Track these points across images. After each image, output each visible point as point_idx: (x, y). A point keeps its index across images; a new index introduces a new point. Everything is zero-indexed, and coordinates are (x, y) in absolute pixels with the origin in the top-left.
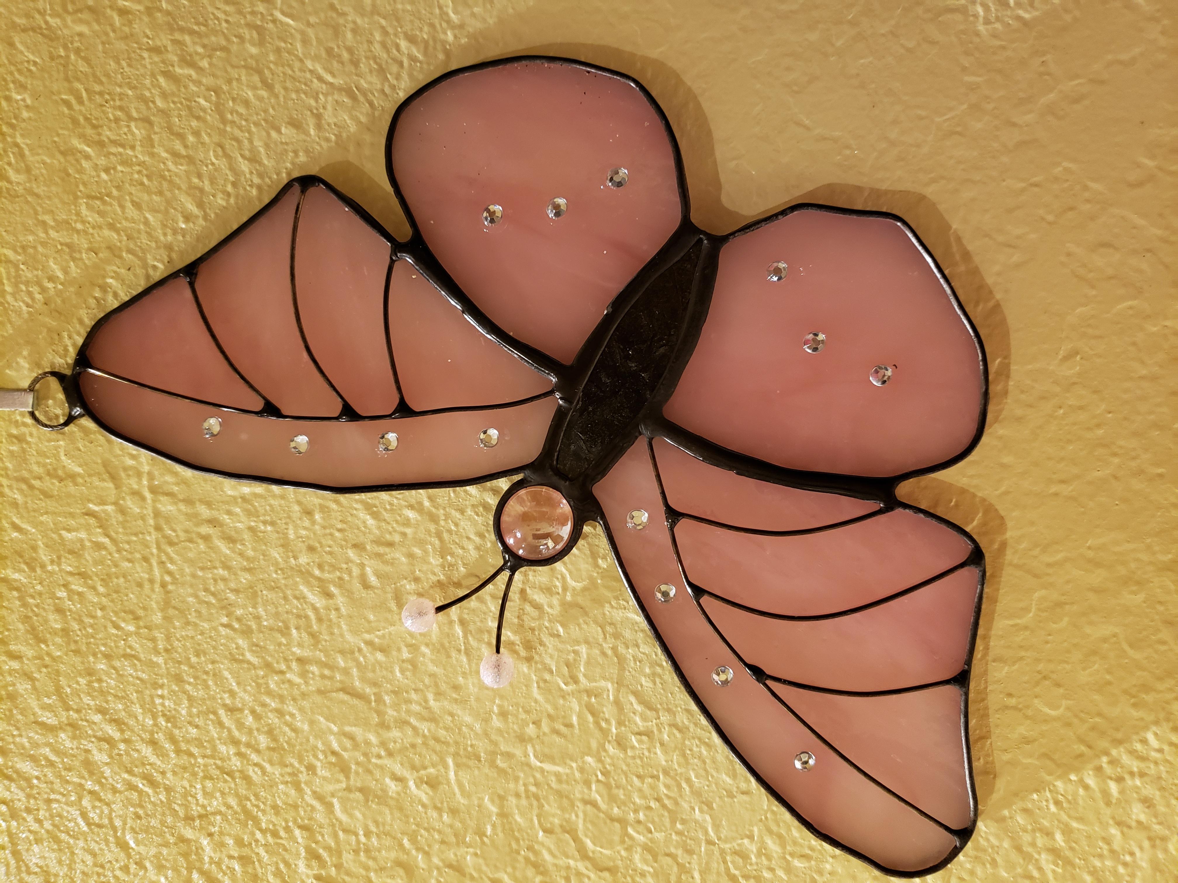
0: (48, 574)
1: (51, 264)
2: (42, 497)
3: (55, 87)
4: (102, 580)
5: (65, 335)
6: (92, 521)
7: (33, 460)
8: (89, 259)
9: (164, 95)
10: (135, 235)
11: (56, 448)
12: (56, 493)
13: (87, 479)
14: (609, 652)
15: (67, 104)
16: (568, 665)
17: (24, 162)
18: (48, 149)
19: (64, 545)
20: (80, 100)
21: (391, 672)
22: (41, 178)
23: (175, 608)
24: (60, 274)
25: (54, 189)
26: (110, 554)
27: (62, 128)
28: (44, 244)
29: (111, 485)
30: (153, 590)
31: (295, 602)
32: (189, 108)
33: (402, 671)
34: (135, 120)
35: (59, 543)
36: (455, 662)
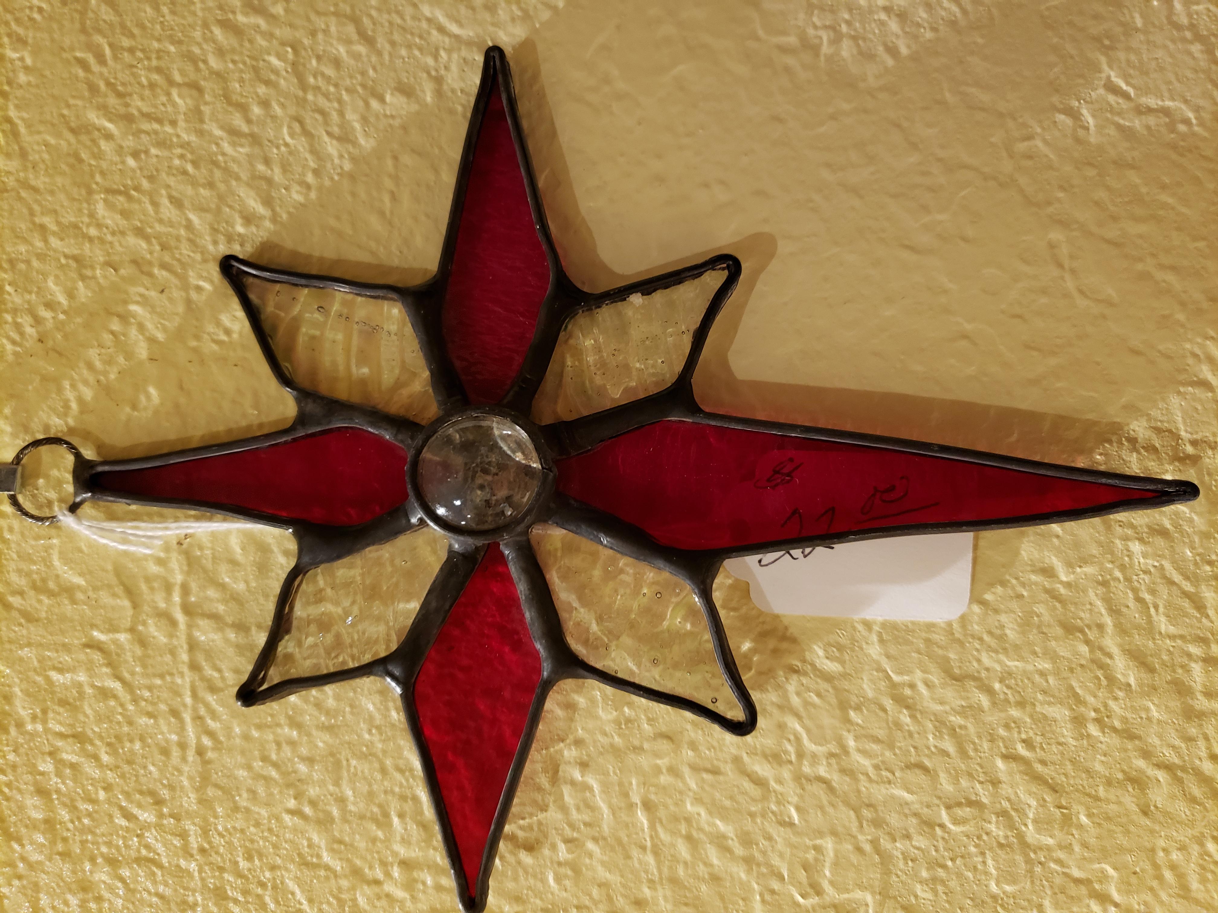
0: (27, 737)
1: (51, 284)
2: (22, 621)
3: (67, 42)
4: (109, 744)
5: (66, 384)
6: (97, 656)
7: (12, 566)
8: (105, 277)
9: (220, 52)
10: (173, 243)
11: (47, 549)
12: (43, 615)
13: (90, 594)
14: (867, 848)
15: (83, 64)
16: (806, 867)
17: (18, 143)
18: (53, 125)
19: (53, 693)
20: (101, 59)
21: (542, 881)
22: (42, 166)
23: (217, 786)
24: (62, 299)
25: (59, 180)
26: (122, 705)
27: (74, 97)
28: (41, 257)
29: (126, 603)
30: (184, 759)
31: (398, 776)
32: (256, 70)
33: (558, 879)
34: (179, 85)
35: (45, 690)
36: (637, 865)
